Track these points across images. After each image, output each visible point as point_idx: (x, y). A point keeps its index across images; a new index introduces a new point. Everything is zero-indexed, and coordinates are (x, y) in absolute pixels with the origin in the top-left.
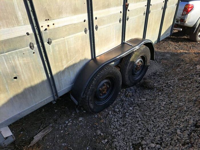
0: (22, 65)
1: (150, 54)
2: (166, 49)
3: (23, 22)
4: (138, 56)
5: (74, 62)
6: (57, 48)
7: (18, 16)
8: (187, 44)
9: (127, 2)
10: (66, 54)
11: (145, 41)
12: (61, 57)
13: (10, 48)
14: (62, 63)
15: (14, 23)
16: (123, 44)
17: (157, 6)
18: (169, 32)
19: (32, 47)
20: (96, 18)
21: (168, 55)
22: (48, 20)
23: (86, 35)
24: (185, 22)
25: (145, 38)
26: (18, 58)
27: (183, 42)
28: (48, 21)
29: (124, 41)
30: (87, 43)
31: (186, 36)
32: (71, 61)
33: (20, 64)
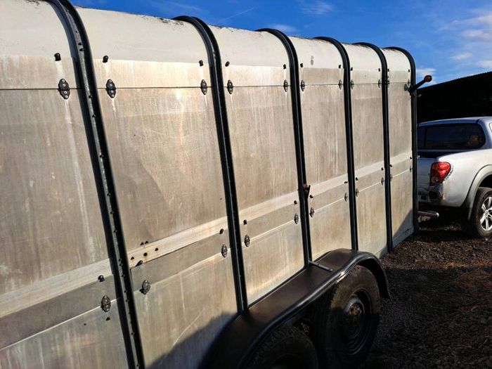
0: (77, 353)
1: (376, 286)
2: (414, 261)
3: (96, 255)
4: (350, 292)
5: (196, 327)
6: (160, 301)
7: (86, 245)
8: (461, 245)
9: (305, 182)
10: (181, 309)
11: (360, 257)
12: (167, 320)
13: (58, 316)
14: (169, 334)
15: (77, 261)
16: (308, 266)
17: (369, 179)
18: (410, 225)
19: (105, 305)
20: (245, 222)
21: (422, 277)
22: (147, 242)
23: (224, 260)
24: (442, 198)
25: (357, 249)
26: (72, 335)
27: (450, 241)
28: (146, 246)
29: (311, 260)
30: (226, 276)
31: (454, 225)
32: (190, 326)
33: (73, 351)
